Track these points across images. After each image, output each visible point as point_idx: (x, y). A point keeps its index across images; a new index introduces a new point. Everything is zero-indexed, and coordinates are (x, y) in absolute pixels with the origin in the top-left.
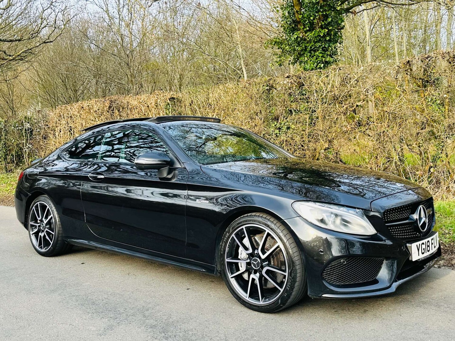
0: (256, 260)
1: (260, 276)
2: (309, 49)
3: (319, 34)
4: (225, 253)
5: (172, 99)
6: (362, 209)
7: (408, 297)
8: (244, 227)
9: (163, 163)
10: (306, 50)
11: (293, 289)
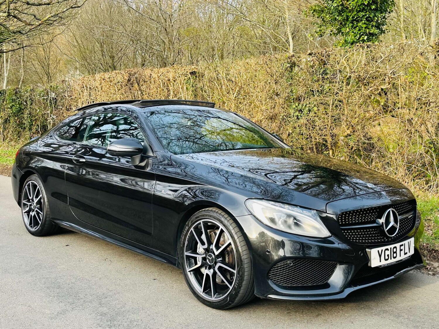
0: (210, 256)
1: (213, 272)
2: (350, 19)
3: (363, 2)
4: (184, 247)
5: (193, 73)
6: (317, 210)
7: (372, 304)
8: (201, 221)
9: (135, 150)
10: (347, 20)
11: (240, 288)
